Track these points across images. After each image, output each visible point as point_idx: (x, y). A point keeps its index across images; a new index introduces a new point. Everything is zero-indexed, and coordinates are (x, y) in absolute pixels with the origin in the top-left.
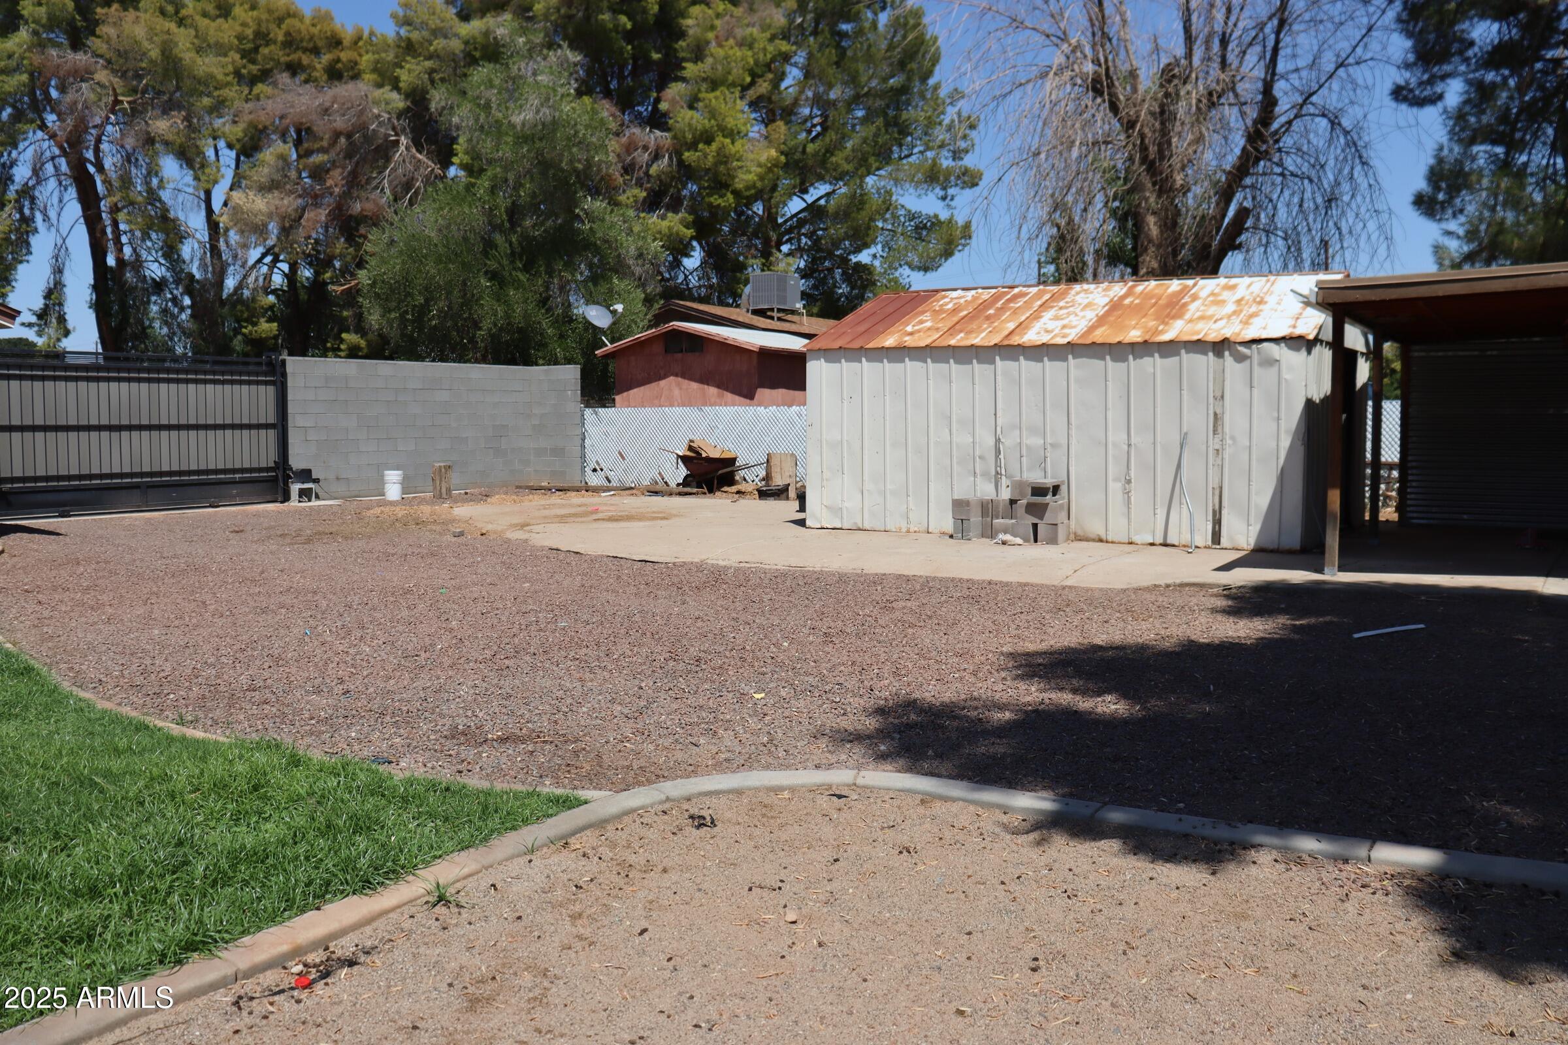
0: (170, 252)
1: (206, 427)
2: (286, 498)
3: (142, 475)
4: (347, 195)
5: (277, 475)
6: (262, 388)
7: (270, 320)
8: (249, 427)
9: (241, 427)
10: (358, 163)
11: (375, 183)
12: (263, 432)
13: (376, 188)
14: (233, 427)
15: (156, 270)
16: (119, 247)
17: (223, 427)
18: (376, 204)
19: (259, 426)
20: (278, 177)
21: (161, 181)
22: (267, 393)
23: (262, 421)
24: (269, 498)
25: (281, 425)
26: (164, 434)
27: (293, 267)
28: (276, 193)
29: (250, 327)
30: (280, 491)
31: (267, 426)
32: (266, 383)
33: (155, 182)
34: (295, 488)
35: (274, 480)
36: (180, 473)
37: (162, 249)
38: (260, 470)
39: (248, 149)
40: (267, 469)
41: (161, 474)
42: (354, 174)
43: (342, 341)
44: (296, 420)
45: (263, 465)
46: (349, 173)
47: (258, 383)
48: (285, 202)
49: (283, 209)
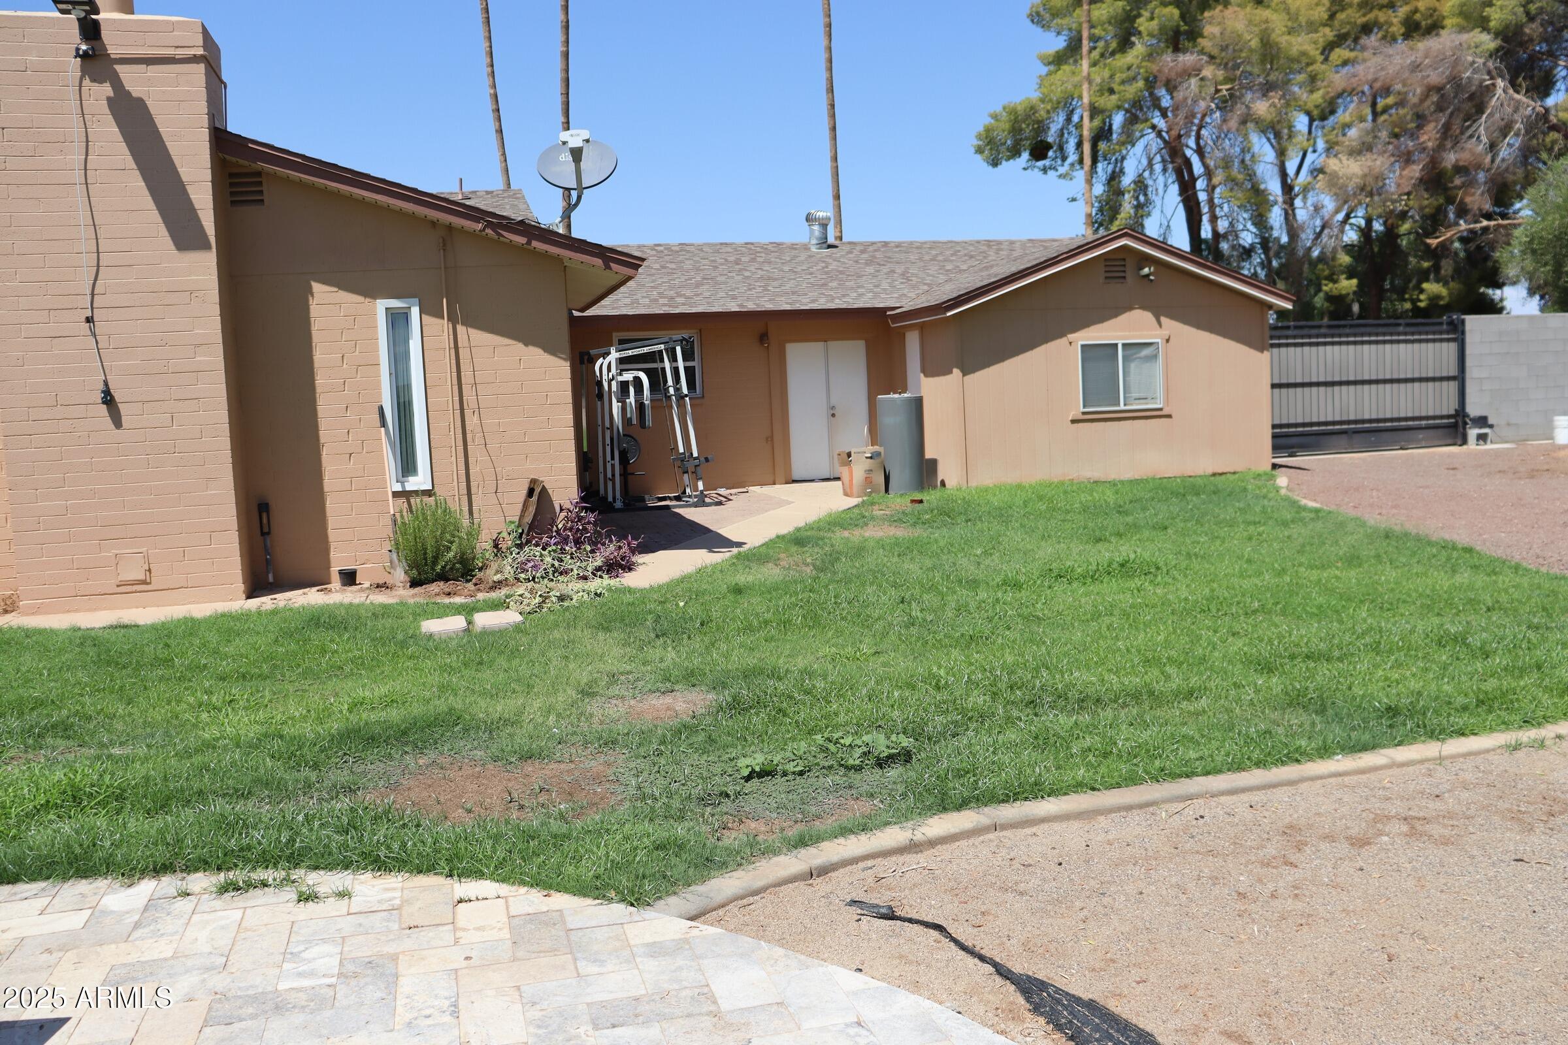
0: (1260, 221)
1: (1399, 381)
2: (1464, 441)
3: (1349, 422)
4: (1440, 147)
5: (1457, 422)
6: (1445, 345)
7: (1349, 277)
8: (1434, 379)
9: (1427, 380)
10: (1452, 114)
11: (1470, 132)
12: (1445, 384)
13: (1471, 136)
14: (1421, 380)
15: (1248, 238)
16: (1214, 219)
17: (1413, 380)
18: (1473, 154)
19: (1441, 379)
20: (1369, 139)
21: (1253, 156)
22: (1450, 349)
23: (1445, 374)
24: (1449, 441)
25: (1460, 378)
26: (1366, 387)
27: (1369, 221)
28: (1369, 155)
29: (1331, 285)
30: (1460, 436)
31: (1448, 379)
32: (1448, 340)
33: (1248, 157)
34: (1473, 433)
35: (1454, 426)
36: (1378, 421)
37: (1250, 219)
38: (1442, 417)
39: (1322, 114)
40: (1448, 417)
41: (1363, 421)
42: (1447, 127)
43: (1422, 291)
44: (1472, 372)
45: (1445, 412)
46: (1443, 125)
47: (1441, 340)
48: (1378, 163)
49: (1377, 170)
